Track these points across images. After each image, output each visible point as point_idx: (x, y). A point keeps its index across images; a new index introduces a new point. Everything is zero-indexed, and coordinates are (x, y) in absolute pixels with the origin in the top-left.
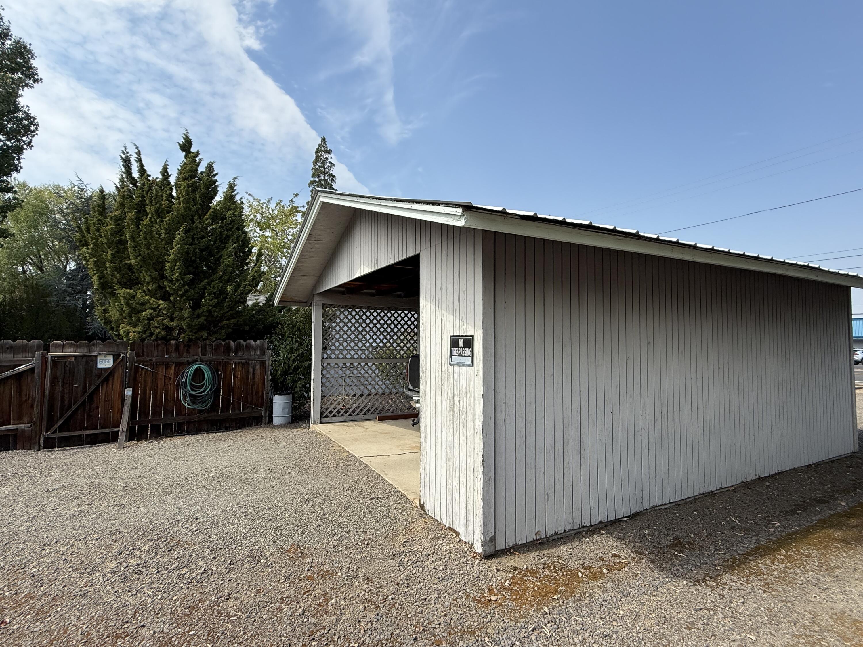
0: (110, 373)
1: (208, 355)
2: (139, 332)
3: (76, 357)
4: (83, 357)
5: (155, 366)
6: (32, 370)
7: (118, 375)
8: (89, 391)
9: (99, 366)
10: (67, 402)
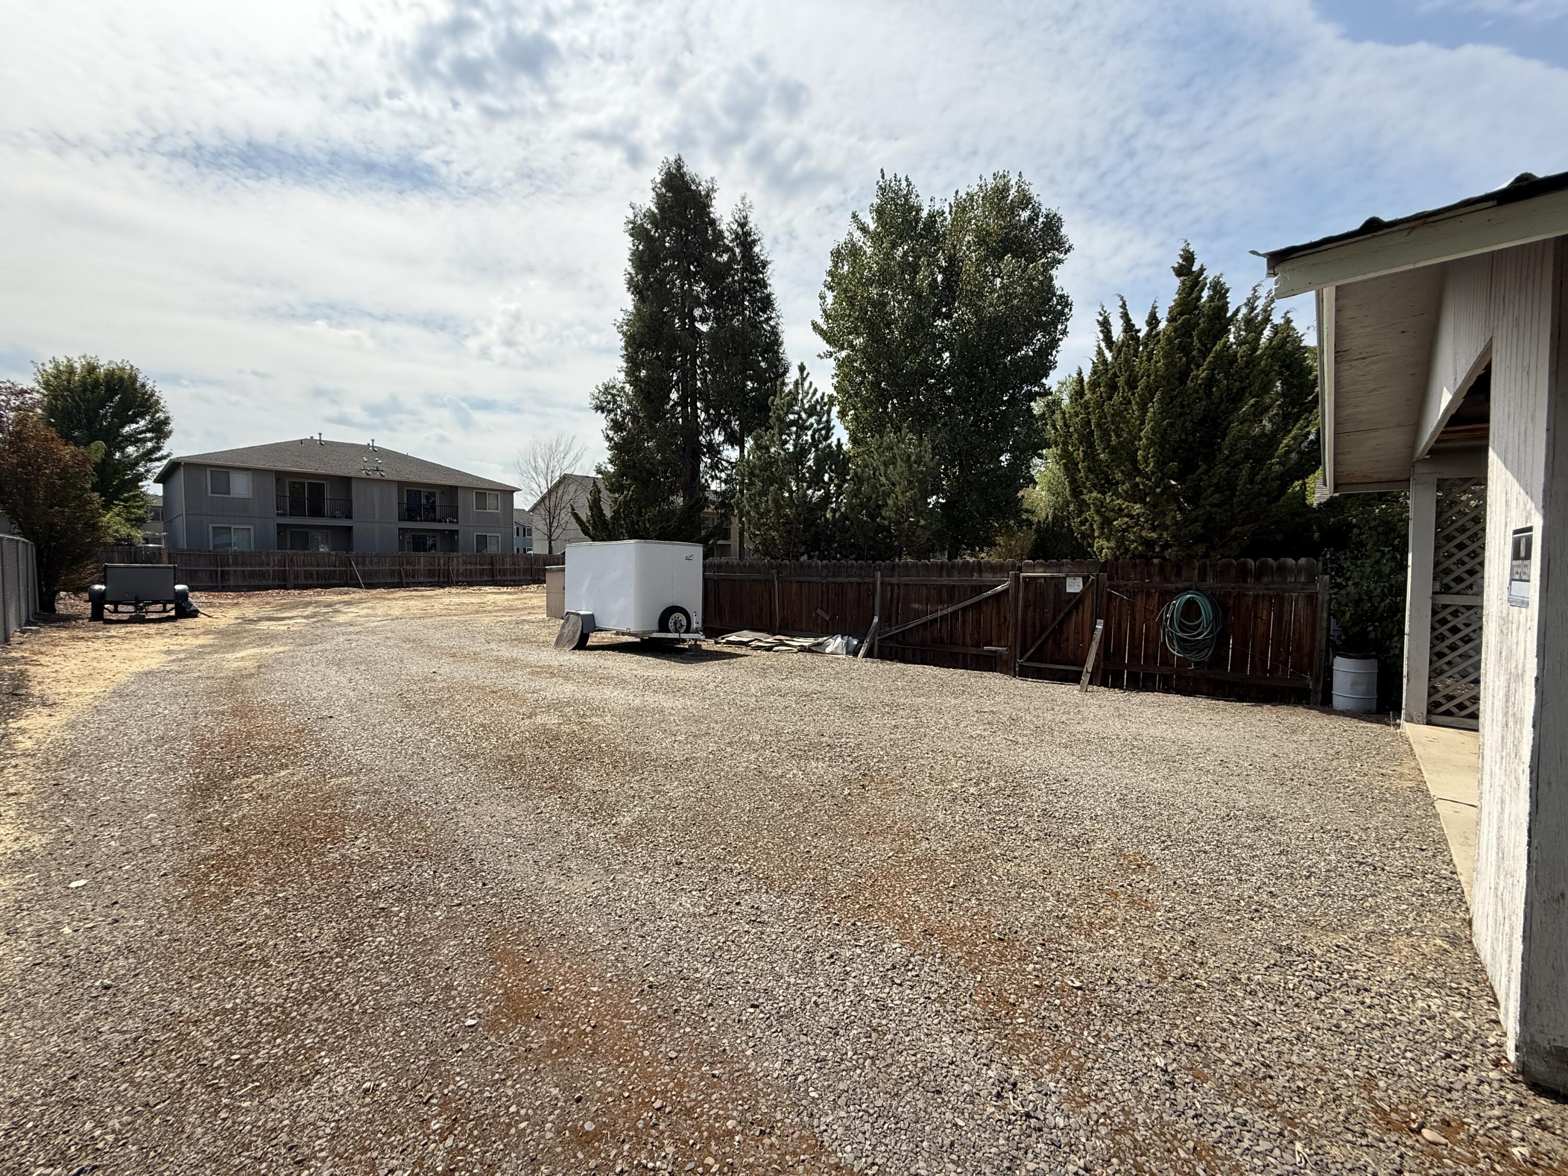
0: (1078, 599)
1: (1210, 581)
2: (1112, 548)
3: (1045, 578)
4: (1052, 578)
5: (1132, 594)
6: (1006, 591)
7: (1088, 604)
8: (1059, 618)
9: (1068, 590)
10: (1038, 629)
